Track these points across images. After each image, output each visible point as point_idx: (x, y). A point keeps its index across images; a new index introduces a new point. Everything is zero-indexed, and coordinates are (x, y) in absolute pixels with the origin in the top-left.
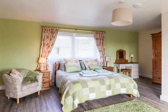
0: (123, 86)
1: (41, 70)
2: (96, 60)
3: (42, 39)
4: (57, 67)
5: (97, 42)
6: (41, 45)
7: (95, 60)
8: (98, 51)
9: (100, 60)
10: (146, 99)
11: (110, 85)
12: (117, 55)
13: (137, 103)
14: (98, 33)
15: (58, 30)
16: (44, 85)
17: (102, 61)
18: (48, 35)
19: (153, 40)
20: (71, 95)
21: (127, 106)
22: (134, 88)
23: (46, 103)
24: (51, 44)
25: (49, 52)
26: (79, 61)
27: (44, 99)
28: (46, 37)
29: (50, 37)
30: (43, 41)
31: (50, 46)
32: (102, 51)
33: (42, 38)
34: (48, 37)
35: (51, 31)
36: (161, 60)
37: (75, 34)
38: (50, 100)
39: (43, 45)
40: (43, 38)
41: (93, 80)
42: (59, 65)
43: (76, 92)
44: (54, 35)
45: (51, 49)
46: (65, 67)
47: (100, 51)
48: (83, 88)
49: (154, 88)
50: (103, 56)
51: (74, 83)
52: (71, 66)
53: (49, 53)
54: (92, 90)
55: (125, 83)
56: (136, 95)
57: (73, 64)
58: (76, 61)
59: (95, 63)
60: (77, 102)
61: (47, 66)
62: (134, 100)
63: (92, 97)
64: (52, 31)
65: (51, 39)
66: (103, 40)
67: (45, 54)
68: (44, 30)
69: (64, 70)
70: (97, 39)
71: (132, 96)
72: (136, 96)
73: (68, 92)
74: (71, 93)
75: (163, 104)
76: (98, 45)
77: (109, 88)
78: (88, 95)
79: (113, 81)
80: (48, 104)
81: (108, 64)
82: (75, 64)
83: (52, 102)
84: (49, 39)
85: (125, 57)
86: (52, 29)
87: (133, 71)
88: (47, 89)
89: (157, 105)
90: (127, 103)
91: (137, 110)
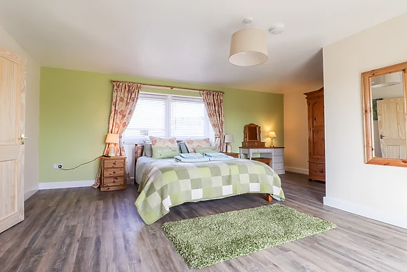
0: (254, 179)
1: (110, 155)
2: (207, 140)
3: (113, 103)
4: (139, 151)
5: (209, 109)
6: (111, 113)
7: (205, 140)
8: (211, 126)
9: (214, 141)
10: (297, 203)
11: (230, 176)
12: (245, 133)
13: (280, 209)
14: (210, 94)
15: (140, 88)
16: (116, 180)
17: (219, 144)
18: (122, 96)
19: (309, 104)
20: (158, 191)
21: (261, 213)
22: (275, 184)
23: (115, 209)
24: (128, 112)
25: (125, 125)
26: (178, 142)
27: (113, 202)
28: (118, 99)
29: (125, 99)
30: (113, 107)
31: (125, 115)
32: (219, 126)
33: (112, 101)
34: (122, 100)
35: (127, 89)
36: (323, 140)
37: (170, 96)
38: (122, 204)
39: (113, 113)
40: (114, 100)
41: (198, 167)
42: (143, 148)
43: (166, 186)
44: (133, 96)
45: (128, 119)
46: (151, 150)
47: (214, 126)
48: (179, 179)
49: (312, 189)
50: (220, 135)
51: (164, 170)
52: (161, 148)
53: (124, 127)
54: (196, 184)
55: (257, 175)
56: (277, 196)
57: (165, 146)
58: (172, 141)
59: (205, 145)
60: (168, 204)
61: (121, 149)
62: (274, 204)
63: (197, 195)
64: (129, 89)
65: (127, 104)
66: (220, 106)
67: (117, 129)
68: (115, 87)
69: (150, 155)
70: (209, 104)
71: (270, 199)
72: (279, 199)
73: (152, 185)
74: (158, 187)
75: (328, 211)
76: (210, 115)
77: (228, 181)
78: (189, 193)
79: (235, 170)
80: (117, 210)
81: (229, 147)
82: (170, 145)
83: (126, 207)
84: (125, 103)
85: (260, 138)
86: (129, 87)
87: (273, 161)
88: (120, 188)
89: (318, 213)
90: (262, 209)
91: (279, 219)
